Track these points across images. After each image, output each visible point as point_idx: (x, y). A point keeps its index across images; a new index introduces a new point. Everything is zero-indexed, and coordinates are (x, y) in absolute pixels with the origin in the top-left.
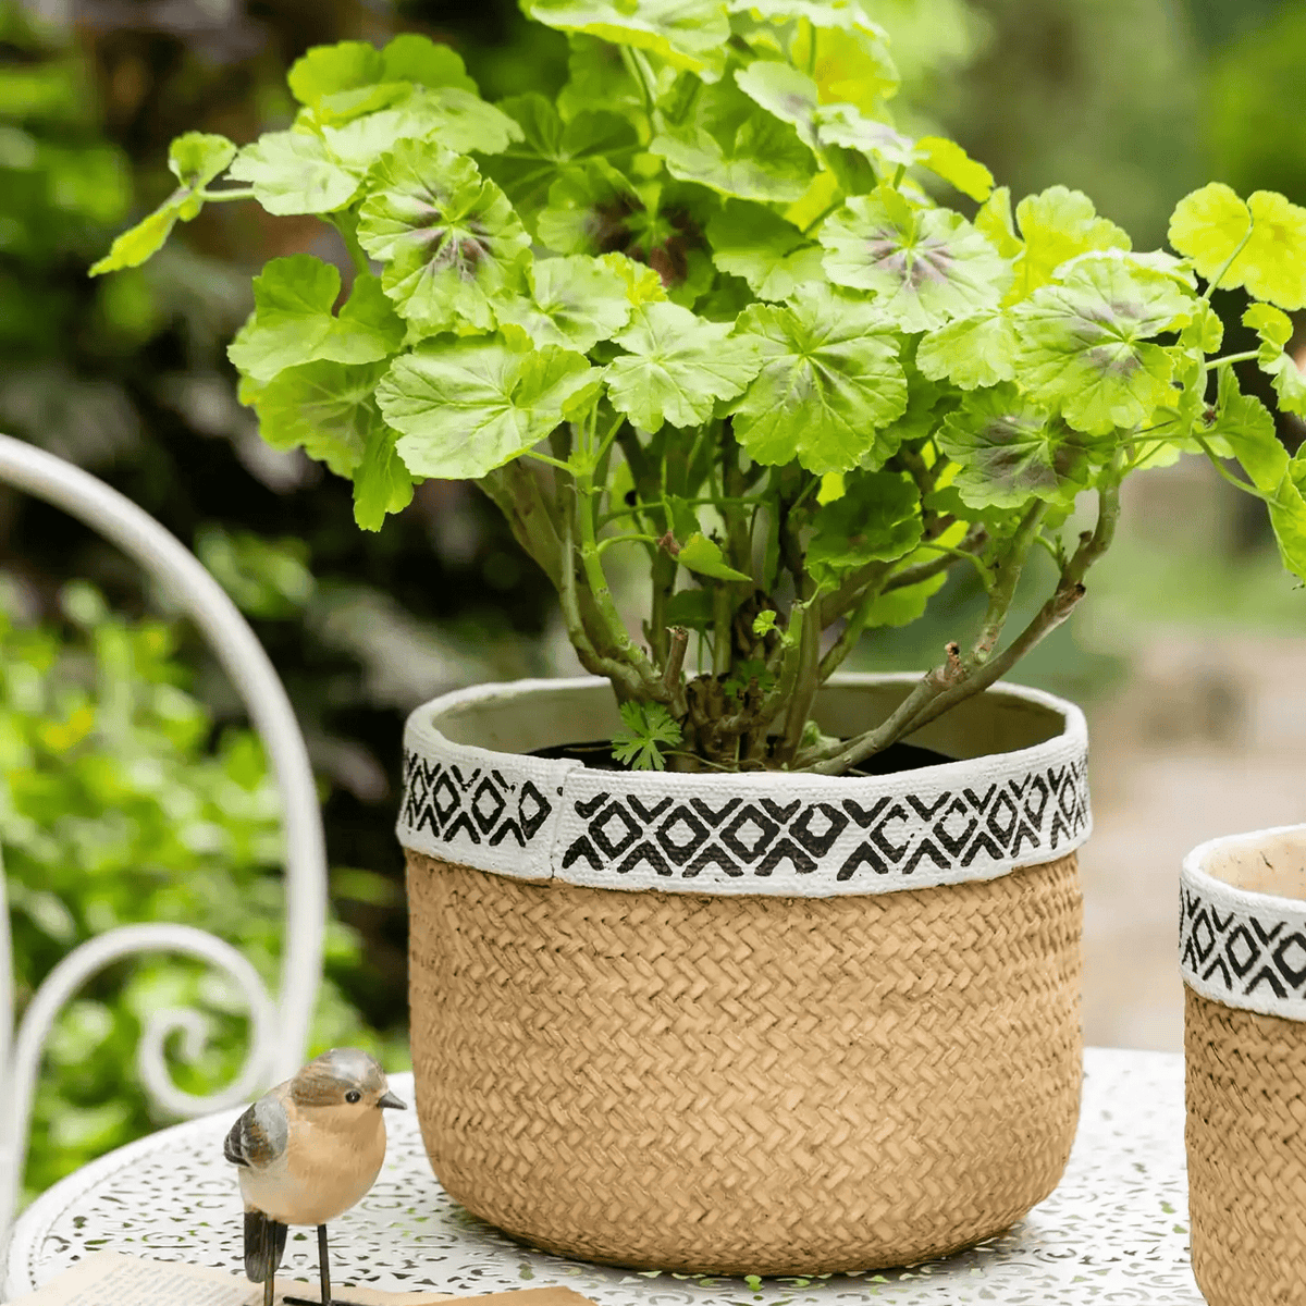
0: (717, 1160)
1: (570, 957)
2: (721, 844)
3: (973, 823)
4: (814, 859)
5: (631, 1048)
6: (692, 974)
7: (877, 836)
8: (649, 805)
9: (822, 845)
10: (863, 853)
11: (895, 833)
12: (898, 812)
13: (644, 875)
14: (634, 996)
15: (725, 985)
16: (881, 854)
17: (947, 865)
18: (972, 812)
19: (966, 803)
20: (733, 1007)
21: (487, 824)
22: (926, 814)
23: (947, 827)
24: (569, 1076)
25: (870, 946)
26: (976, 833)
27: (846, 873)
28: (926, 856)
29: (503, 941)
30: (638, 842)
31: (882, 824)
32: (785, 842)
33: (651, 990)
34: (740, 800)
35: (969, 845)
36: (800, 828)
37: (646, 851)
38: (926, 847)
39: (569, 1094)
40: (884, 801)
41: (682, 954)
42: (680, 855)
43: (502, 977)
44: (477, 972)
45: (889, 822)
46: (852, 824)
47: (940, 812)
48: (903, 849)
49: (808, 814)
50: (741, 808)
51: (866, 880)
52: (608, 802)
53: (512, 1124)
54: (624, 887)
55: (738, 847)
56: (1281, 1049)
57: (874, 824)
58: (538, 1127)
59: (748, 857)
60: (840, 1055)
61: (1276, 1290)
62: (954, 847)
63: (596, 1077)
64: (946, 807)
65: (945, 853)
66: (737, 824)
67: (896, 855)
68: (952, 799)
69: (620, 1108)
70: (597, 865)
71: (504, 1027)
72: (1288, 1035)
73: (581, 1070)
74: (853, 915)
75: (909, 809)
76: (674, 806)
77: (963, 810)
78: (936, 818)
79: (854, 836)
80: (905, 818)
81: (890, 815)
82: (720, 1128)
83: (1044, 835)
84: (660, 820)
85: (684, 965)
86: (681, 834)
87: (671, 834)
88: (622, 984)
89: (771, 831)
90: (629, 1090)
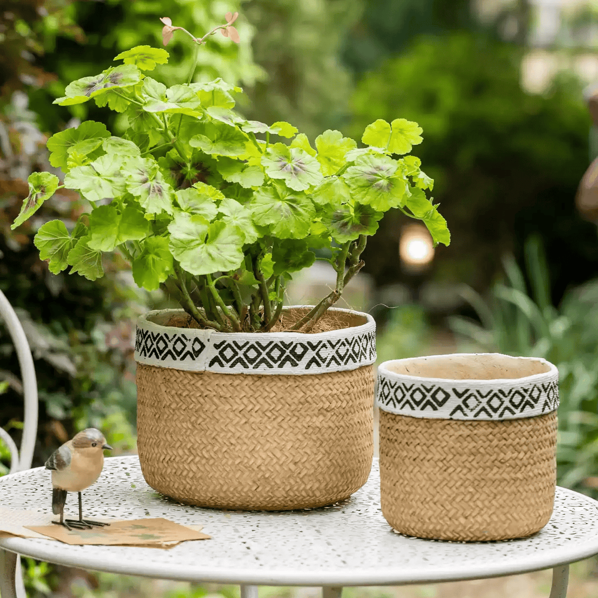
0: (263, 468)
1: (211, 399)
2: (266, 357)
3: (348, 350)
4: (297, 362)
5: (233, 430)
6: (255, 402)
7: (318, 354)
8: (241, 344)
9: (300, 357)
10: (313, 360)
11: (324, 353)
12: (324, 346)
13: (239, 369)
14: (234, 411)
15: (266, 406)
16: (319, 360)
17: (339, 364)
18: (347, 346)
19: (346, 343)
20: (269, 414)
21: (179, 354)
22: (333, 347)
23: (340, 351)
24: (209, 440)
25: (315, 392)
26: (349, 353)
27: (308, 366)
28: (333, 361)
29: (184, 394)
30: (237, 357)
31: (319, 350)
32: (288, 356)
33: (241, 409)
34: (273, 342)
35: (346, 357)
36: (292, 352)
37: (240, 360)
38: (333, 358)
39: (209, 447)
40: (320, 342)
41: (251, 396)
42: (252, 361)
43: (184, 407)
44: (174, 406)
45: (322, 349)
46: (310, 350)
47: (338, 346)
48: (326, 358)
49: (296, 346)
50: (273, 344)
51: (314, 369)
52: (226, 344)
53: (187, 459)
54: (231, 373)
55: (272, 358)
56: (413, 428)
57: (317, 350)
58: (197, 459)
59: (275, 362)
60: (305, 431)
61: (411, 512)
62: (342, 358)
63: (220, 440)
64: (339, 344)
65: (339, 360)
66: (272, 350)
67: (324, 360)
68: (342, 341)
69: (228, 451)
70: (222, 365)
71: (184, 425)
72: (415, 423)
73: (214, 438)
74: (310, 381)
75: (328, 345)
76: (250, 344)
77: (345, 346)
78: (336, 348)
79: (311, 354)
80: (327, 348)
81: (322, 347)
82: (264, 456)
83: (367, 355)
84: (245, 349)
85: (252, 400)
86: (252, 354)
87: (248, 354)
88: (230, 407)
89: (283, 352)
90: (232, 444)
